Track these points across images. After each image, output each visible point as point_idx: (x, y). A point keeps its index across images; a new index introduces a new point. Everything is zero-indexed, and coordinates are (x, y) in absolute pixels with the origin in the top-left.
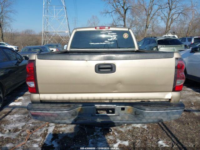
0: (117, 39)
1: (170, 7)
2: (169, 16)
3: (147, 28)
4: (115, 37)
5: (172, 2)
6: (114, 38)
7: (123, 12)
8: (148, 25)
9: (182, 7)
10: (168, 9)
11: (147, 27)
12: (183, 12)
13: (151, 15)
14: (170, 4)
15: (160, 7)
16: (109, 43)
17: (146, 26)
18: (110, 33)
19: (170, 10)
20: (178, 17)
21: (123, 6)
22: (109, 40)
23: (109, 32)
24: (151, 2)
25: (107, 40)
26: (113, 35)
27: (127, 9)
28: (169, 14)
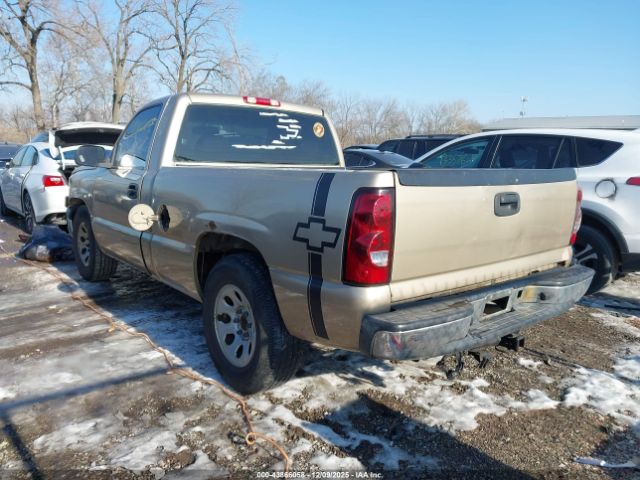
0: (299, 137)
1: (180, 48)
2: (181, 75)
3: (120, 103)
4: (297, 131)
5: (186, 35)
6: (293, 133)
7: (23, 39)
8: (120, 93)
9: (214, 55)
10: (176, 54)
11: (118, 99)
12: (218, 68)
13: (128, 65)
14: (183, 41)
15: (154, 44)
16: (284, 147)
17: (115, 96)
18: (284, 118)
19: (183, 56)
20: (206, 79)
21: (20, 14)
22: (282, 137)
23: (281, 115)
24: (121, 22)
25: (279, 139)
26: (291, 126)
27: (40, 29)
28: (181, 69)
